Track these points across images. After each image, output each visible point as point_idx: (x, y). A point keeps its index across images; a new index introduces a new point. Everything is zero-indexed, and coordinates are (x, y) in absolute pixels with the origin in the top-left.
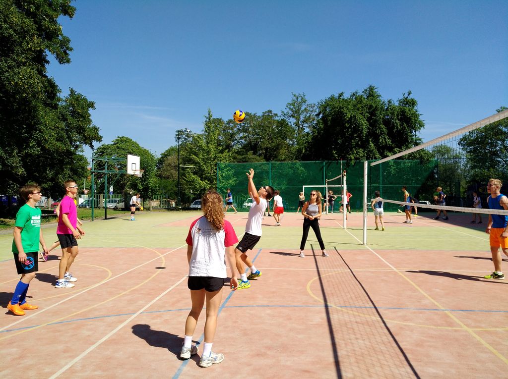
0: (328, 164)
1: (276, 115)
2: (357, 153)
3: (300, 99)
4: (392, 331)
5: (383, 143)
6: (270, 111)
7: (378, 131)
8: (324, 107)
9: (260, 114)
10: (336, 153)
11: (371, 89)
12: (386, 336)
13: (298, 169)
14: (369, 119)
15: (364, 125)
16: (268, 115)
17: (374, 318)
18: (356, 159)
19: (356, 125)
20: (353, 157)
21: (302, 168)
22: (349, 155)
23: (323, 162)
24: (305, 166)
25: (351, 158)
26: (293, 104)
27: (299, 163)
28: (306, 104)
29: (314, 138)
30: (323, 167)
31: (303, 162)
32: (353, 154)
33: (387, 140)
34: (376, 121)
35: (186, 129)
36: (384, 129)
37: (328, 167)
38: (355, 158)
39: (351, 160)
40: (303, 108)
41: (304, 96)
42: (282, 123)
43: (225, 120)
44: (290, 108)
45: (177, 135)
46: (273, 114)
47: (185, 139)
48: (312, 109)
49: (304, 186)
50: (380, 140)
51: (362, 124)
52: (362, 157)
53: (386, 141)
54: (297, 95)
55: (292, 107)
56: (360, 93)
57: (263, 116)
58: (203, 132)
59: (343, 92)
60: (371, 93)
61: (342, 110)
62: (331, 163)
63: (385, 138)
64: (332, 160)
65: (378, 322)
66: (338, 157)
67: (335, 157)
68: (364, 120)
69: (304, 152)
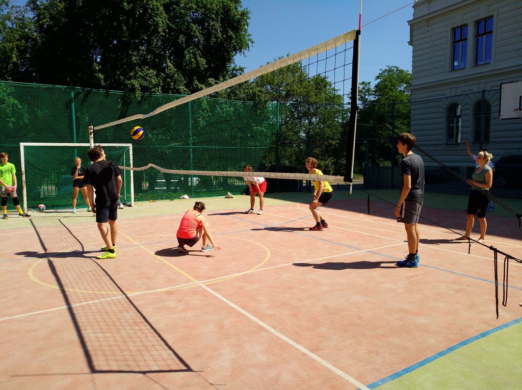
0: (83, 96)
2: (145, 78)
5: (191, 62)
10: (100, 71)
18: (144, 89)
20: (136, 83)
21: (12, 100)
22: (130, 79)
23: (70, 92)
24: (20, 96)
25: (133, 85)
30: (70, 102)
31: (17, 83)
32: (136, 77)
37: (84, 100)
39: (133, 89)
49: (22, 145)
50: (187, 57)
62: (89, 92)
63: (195, 54)
64: (92, 87)
66: (105, 80)
67: (98, 79)
69: (15, 59)
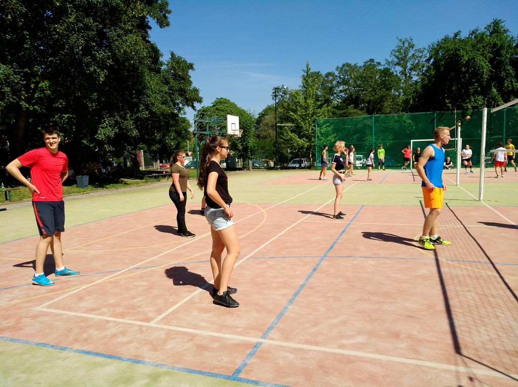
0: (440, 115)
1: (379, 64)
2: (475, 101)
3: (406, 45)
4: (510, 285)
5: (508, 86)
6: (372, 60)
7: (503, 74)
8: (435, 51)
9: (361, 64)
10: (449, 103)
11: (496, 23)
12: (503, 290)
13: (405, 122)
14: (491, 61)
15: (485, 67)
16: (370, 65)
17: (489, 273)
18: (474, 108)
19: (475, 69)
20: (469, 106)
21: (410, 121)
22: (466, 104)
23: (434, 114)
24: (413, 118)
25: (467, 107)
26: (399, 51)
27: (406, 116)
28: (414, 49)
29: (423, 87)
30: (434, 119)
31: (411, 114)
32: (470, 102)
33: (514, 84)
34: (501, 62)
35: (283, 86)
36: (511, 71)
37: (440, 117)
39: (467, 109)
40: (410, 55)
41: (412, 40)
42: (386, 73)
43: (324, 73)
44: (395, 55)
45: (273, 93)
46: (375, 63)
47: (282, 96)
48: (420, 55)
49: (412, 141)
50: (506, 85)
51: (483, 67)
52: (481, 105)
53: (513, 86)
54: (403, 40)
55: (397, 54)
56: (482, 29)
57: (365, 66)
58: (300, 88)
59: (459, 31)
60: (496, 28)
61: (458, 52)
62: (443, 114)
63: (511, 82)
65: (495, 277)
66: (452, 107)
67: (449, 107)
68: (485, 63)
69: (411, 103)
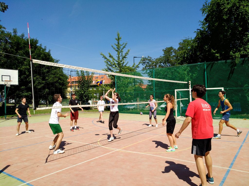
0: (210, 66)
10: (217, 53)
19: (238, 15)
25: (236, 56)
38: (241, 54)
49: (176, 90)
64: (215, 61)
67: (217, 57)
